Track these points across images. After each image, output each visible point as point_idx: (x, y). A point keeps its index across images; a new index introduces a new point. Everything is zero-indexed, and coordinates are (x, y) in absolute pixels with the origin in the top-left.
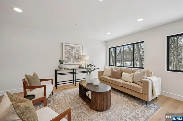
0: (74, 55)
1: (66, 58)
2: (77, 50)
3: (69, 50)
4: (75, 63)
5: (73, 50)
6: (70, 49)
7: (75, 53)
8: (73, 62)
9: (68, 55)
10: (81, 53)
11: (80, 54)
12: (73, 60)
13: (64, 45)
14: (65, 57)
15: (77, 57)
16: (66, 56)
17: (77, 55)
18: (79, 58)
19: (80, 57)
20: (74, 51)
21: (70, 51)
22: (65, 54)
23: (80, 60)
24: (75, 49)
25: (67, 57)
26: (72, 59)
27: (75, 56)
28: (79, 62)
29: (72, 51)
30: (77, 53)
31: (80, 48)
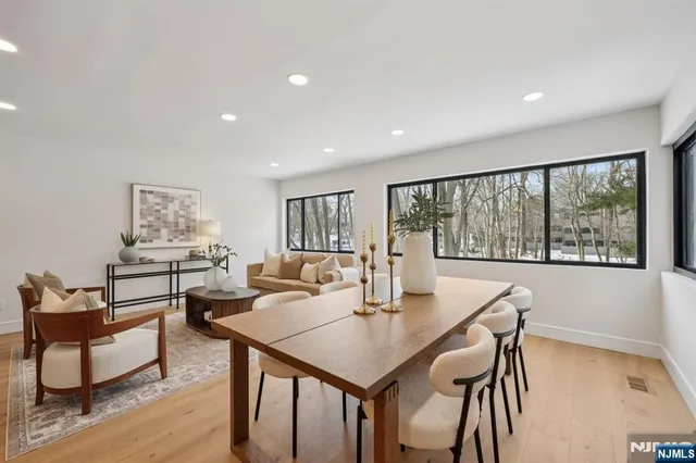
0: (171, 218)
1: (144, 230)
2: (182, 203)
3: (157, 204)
4: (176, 243)
5: (170, 205)
6: (159, 200)
7: (176, 213)
8: (170, 241)
9: (151, 219)
10: (194, 213)
11: (192, 217)
12: (170, 234)
13: (137, 189)
14: (142, 226)
15: (182, 226)
16: (145, 223)
17: (182, 220)
18: (188, 227)
19: (192, 224)
20: (173, 207)
21: (158, 208)
22: (142, 215)
23: (192, 235)
24: (177, 202)
25: (149, 226)
26: (164, 232)
27: (177, 224)
28: (189, 240)
29: (166, 208)
30: (182, 213)
31: (194, 200)
